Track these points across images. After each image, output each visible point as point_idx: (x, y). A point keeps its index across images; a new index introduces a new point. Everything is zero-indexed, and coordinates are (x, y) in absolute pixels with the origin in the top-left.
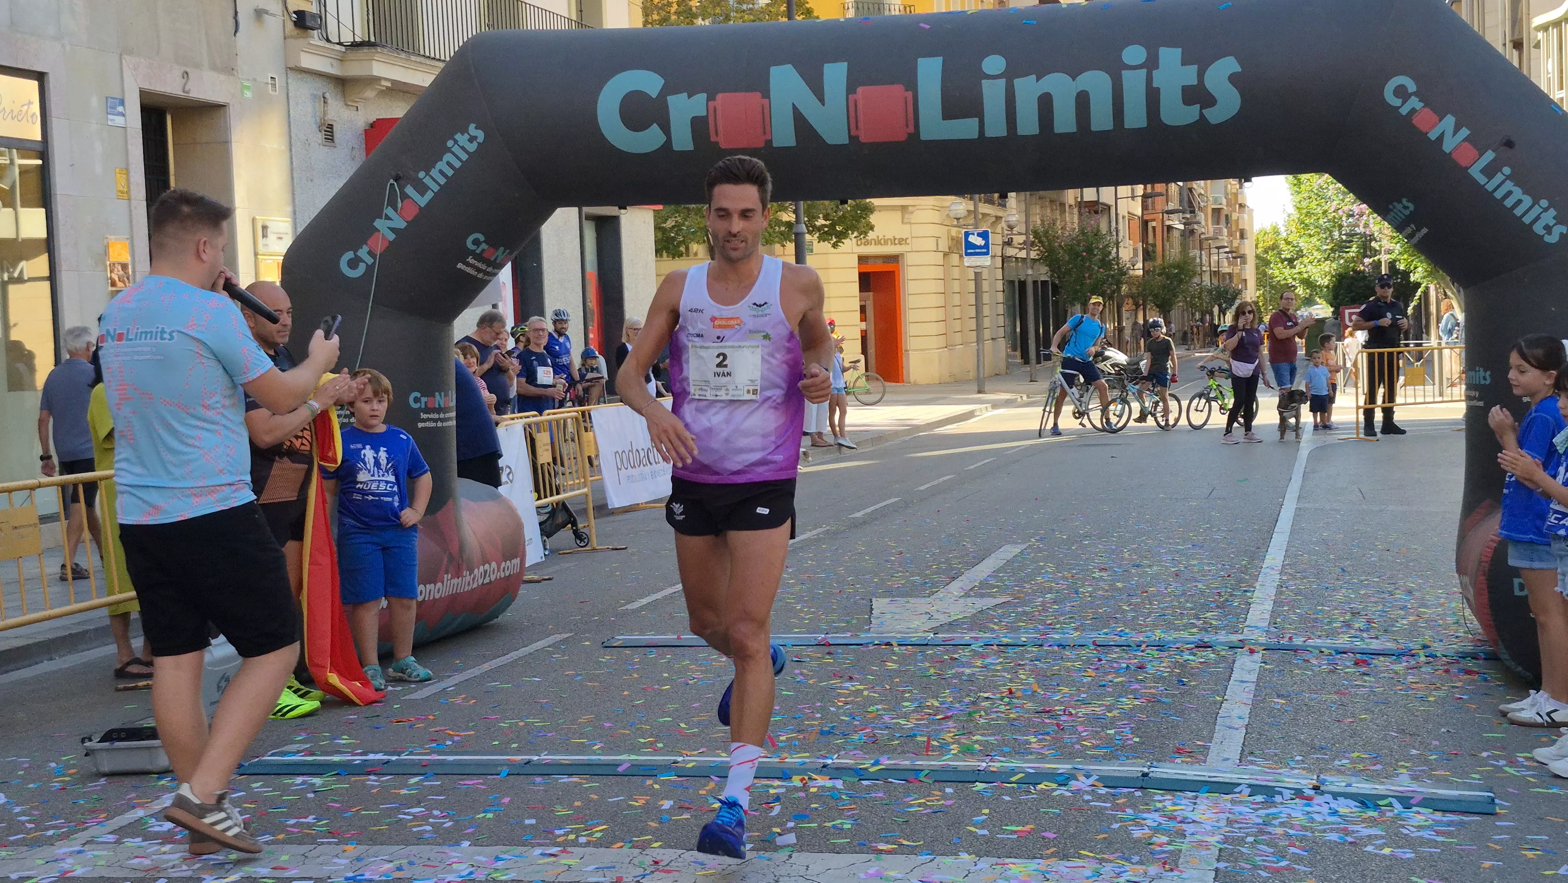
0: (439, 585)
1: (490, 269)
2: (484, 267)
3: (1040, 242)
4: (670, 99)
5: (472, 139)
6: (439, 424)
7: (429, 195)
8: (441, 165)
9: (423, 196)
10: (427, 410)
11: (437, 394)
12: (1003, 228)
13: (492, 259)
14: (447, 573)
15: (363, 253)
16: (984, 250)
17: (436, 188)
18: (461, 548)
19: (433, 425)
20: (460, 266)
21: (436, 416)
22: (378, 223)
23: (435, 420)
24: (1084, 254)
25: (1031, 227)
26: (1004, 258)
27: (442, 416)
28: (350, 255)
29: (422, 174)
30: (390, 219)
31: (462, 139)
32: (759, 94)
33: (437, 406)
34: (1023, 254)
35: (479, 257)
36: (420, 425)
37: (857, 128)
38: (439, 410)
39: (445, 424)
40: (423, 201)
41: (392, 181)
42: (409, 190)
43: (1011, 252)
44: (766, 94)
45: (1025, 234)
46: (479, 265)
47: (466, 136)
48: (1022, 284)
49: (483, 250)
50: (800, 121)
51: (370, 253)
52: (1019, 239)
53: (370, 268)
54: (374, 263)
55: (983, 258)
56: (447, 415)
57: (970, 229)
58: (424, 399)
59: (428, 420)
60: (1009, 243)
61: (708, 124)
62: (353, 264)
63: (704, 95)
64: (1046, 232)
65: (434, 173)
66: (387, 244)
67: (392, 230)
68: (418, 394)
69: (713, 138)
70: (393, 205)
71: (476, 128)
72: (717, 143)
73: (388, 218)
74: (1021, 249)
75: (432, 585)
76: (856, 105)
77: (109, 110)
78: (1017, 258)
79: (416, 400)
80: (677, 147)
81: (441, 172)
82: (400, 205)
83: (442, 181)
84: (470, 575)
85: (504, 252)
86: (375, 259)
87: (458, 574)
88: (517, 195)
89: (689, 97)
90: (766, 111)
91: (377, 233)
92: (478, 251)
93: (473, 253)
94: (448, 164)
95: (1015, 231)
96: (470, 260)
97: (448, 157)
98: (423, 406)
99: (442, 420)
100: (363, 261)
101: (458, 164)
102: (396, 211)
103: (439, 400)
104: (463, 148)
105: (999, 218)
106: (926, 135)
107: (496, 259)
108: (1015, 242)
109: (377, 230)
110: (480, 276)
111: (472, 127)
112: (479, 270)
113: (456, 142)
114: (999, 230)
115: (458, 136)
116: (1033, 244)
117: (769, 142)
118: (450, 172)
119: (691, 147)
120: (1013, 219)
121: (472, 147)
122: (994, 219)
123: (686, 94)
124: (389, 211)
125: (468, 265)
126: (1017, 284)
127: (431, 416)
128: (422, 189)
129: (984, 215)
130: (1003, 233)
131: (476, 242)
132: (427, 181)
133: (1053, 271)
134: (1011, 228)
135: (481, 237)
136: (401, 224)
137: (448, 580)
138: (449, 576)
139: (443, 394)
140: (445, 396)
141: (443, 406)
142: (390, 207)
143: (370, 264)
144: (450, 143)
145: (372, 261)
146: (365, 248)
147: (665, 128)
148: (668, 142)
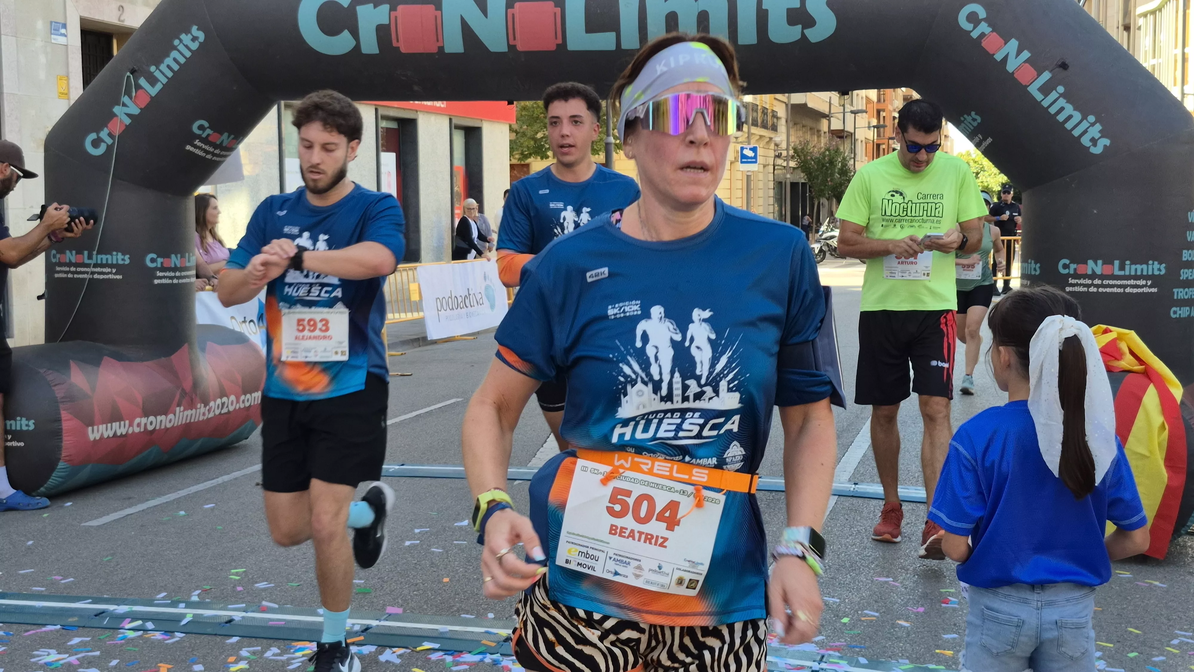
0: (171, 416)
1: (219, 152)
2: (211, 149)
3: (798, 155)
4: (359, 9)
5: (194, 39)
6: (175, 281)
7: (159, 86)
8: (169, 61)
9: (153, 87)
10: (163, 269)
11: (173, 256)
13: (221, 143)
14: (179, 405)
15: (103, 134)
16: (753, 160)
17: (165, 80)
18: (195, 384)
19: (168, 282)
20: (189, 147)
21: (172, 274)
22: (117, 110)
23: (172, 278)
24: (828, 165)
26: (776, 166)
27: (178, 274)
28: (93, 136)
29: (153, 68)
30: (126, 106)
31: (186, 38)
32: (433, 7)
33: (173, 266)
35: (206, 141)
36: (156, 282)
37: (514, 38)
38: (175, 269)
39: (181, 281)
40: (153, 91)
41: (128, 74)
42: (143, 82)
43: (779, 162)
44: (439, 7)
45: (788, 150)
46: (207, 148)
47: (190, 36)
49: (209, 135)
50: (467, 31)
51: (110, 135)
52: (783, 154)
53: (109, 148)
54: (113, 143)
55: (753, 165)
56: (183, 274)
57: (746, 145)
58: (159, 260)
59: (164, 277)
60: (779, 156)
61: (390, 31)
62: (96, 144)
63: (387, 6)
64: (803, 149)
65: (163, 67)
66: (124, 127)
67: (129, 115)
68: (154, 256)
69: (395, 44)
70: (129, 94)
71: (198, 29)
72: (398, 48)
73: (124, 105)
75: (164, 416)
76: (514, 18)
78: (782, 167)
79: (153, 261)
80: (364, 50)
81: (168, 66)
82: (134, 94)
83: (170, 74)
84: (205, 407)
85: (231, 137)
86: (114, 140)
87: (190, 407)
88: (235, 88)
89: (375, 7)
90: (439, 21)
91: (115, 118)
92: (204, 136)
93: (199, 137)
94: (175, 60)
96: (198, 143)
97: (174, 54)
98: (159, 266)
99: (178, 278)
100: (104, 142)
101: (182, 60)
102: (130, 98)
103: (174, 260)
104: (187, 46)
105: (770, 140)
106: (571, 46)
108: (782, 157)
109: (115, 115)
110: (209, 156)
111: (195, 28)
112: (209, 153)
113: (181, 41)
114: (772, 147)
115: (183, 36)
116: (793, 157)
117: (441, 48)
118: (176, 67)
119: (376, 51)
121: (195, 46)
123: (372, 4)
124: (125, 99)
125: (196, 147)
127: (167, 274)
128: (152, 80)
131: (202, 128)
132: (157, 74)
134: (777, 145)
135: (206, 124)
136: (136, 111)
137: (180, 412)
138: (182, 408)
139: (179, 256)
140: (181, 257)
141: (178, 266)
142: (126, 97)
143: (109, 144)
144: (176, 42)
145: (112, 141)
146: (106, 131)
147: (355, 33)
148: (358, 46)
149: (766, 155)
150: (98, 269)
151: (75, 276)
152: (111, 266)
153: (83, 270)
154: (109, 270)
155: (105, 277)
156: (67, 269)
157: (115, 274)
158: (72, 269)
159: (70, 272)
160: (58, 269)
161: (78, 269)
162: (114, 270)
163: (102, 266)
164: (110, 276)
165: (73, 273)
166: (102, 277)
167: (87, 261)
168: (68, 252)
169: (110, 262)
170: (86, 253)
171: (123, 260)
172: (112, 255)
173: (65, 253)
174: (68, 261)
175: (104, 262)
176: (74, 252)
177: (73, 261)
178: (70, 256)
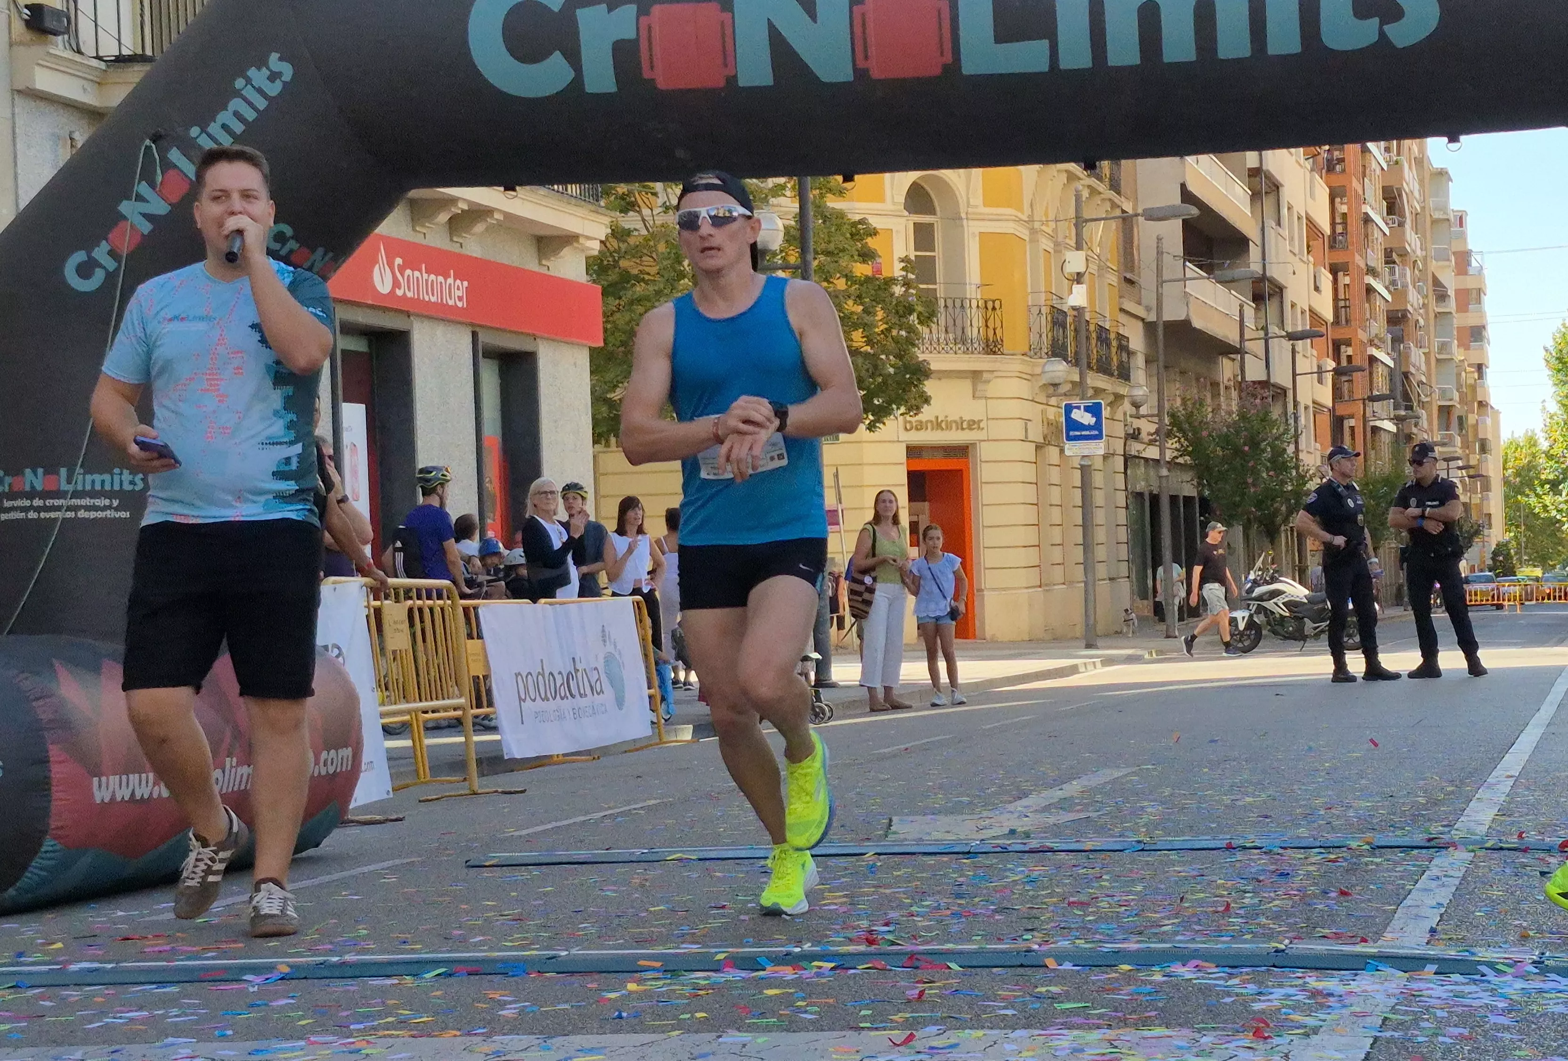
3: (1180, 429)
4: (579, 12)
5: (273, 77)
8: (225, 117)
9: (195, 165)
12: (1125, 414)
14: (228, 756)
15: (101, 253)
16: (1095, 432)
22: (125, 207)
25: (1167, 406)
26: (1128, 459)
28: (79, 257)
29: (195, 131)
30: (143, 200)
31: (258, 76)
32: (717, 5)
34: (1153, 453)
37: (866, 58)
40: (195, 172)
41: (148, 142)
42: (175, 155)
43: (1135, 448)
44: (727, 6)
45: (1158, 415)
47: (265, 72)
48: (1155, 499)
49: (291, 251)
50: (779, 47)
51: (112, 253)
52: (1147, 427)
53: (111, 276)
54: (117, 269)
55: (1092, 444)
57: (1075, 401)
60: (1135, 435)
61: (638, 50)
62: (85, 271)
63: (630, 10)
65: (212, 127)
66: (137, 239)
67: (147, 217)
69: (646, 74)
70: (148, 177)
71: (280, 59)
72: (652, 81)
73: (140, 198)
74: (1151, 443)
76: (864, 25)
78: (1146, 460)
80: (590, 88)
81: (224, 127)
82: (159, 178)
83: (227, 141)
85: (325, 256)
86: (119, 263)
89: (610, 10)
90: (729, 31)
91: (122, 223)
92: (281, 252)
94: (237, 114)
95: (1143, 410)
97: (236, 104)
100: (101, 266)
101: (251, 115)
102: (152, 185)
104: (260, 91)
105: (1118, 397)
106: (970, 67)
108: (1144, 435)
109: (122, 217)
111: (274, 57)
113: (249, 81)
114: (1119, 416)
115: (252, 72)
116: (1170, 434)
117: (732, 80)
118: (238, 128)
119: (612, 89)
120: (1140, 392)
121: (274, 89)
122: (1111, 398)
123: (604, 6)
124: (143, 188)
126: (1147, 497)
128: (194, 154)
129: (1098, 391)
130: (1125, 420)
131: (278, 237)
132: (203, 141)
133: (1201, 478)
134: (1136, 405)
135: (287, 231)
136: (160, 207)
137: (232, 767)
138: (235, 760)
142: (144, 182)
143: (111, 269)
144: (239, 83)
145: (116, 264)
146: (104, 246)
147: (573, 57)
148: (578, 80)
149: (1114, 428)
150: (87, 502)
151: (43, 515)
152: (110, 495)
153: (57, 502)
154: (107, 502)
155: (100, 514)
156: (27, 503)
157: (116, 509)
158: (37, 502)
159: (31, 508)
160: (7, 504)
161: (49, 502)
162: (115, 503)
163: (93, 494)
164: (109, 514)
165: (38, 509)
166: (93, 515)
167: (64, 486)
168: (28, 471)
169: (107, 487)
170: (63, 471)
171: (132, 483)
172: (112, 475)
173: (23, 474)
174: (28, 488)
175: (98, 487)
176: (40, 471)
177: (39, 487)
178: (34, 479)
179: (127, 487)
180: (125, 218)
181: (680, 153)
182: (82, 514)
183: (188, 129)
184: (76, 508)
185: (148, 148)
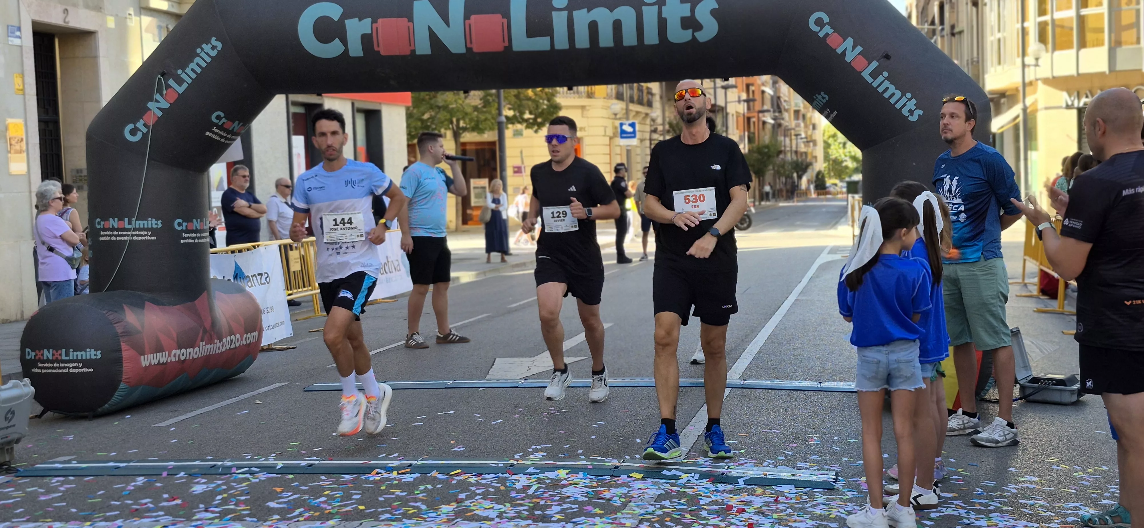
0: (197, 349)
1: (229, 136)
2: (225, 134)
4: (346, 21)
5: (213, 48)
6: (196, 241)
7: (185, 86)
8: (193, 65)
9: (180, 86)
10: (188, 231)
11: (194, 220)
13: (230, 129)
14: (203, 340)
15: (140, 125)
16: (633, 135)
17: (190, 81)
18: (213, 324)
19: (191, 241)
20: (208, 133)
21: (194, 235)
22: (150, 105)
23: (193, 238)
27: (198, 235)
28: (131, 126)
30: (158, 101)
31: (207, 47)
32: (406, 19)
33: (195, 229)
35: (221, 128)
36: (182, 241)
38: (196, 231)
39: (200, 241)
40: (181, 90)
41: (159, 76)
42: (171, 82)
43: (655, 136)
44: (411, 19)
45: (663, 125)
46: (222, 133)
47: (210, 46)
49: (224, 123)
50: (433, 37)
51: (145, 125)
52: (659, 128)
53: (145, 135)
54: (148, 132)
55: (632, 140)
56: (202, 235)
57: (624, 121)
58: (185, 224)
59: (188, 238)
60: (654, 131)
61: (372, 38)
62: (133, 132)
63: (369, 20)
65: (188, 70)
66: (156, 119)
67: (160, 109)
68: (180, 221)
69: (376, 49)
70: (160, 92)
71: (216, 40)
72: (379, 52)
73: (157, 101)
74: (661, 135)
75: (192, 349)
76: (470, 27)
77: (10, 34)
79: (180, 224)
80: (352, 54)
81: (193, 70)
82: (165, 92)
83: (194, 76)
84: (220, 342)
85: (239, 124)
87: (210, 341)
88: (245, 86)
89: (360, 20)
90: (411, 30)
92: (220, 124)
93: (216, 125)
94: (198, 64)
95: (657, 123)
96: (215, 129)
97: (197, 60)
98: (184, 228)
99: (199, 238)
100: (140, 130)
101: (204, 65)
102: (162, 95)
103: (196, 224)
104: (207, 54)
106: (517, 47)
107: (233, 129)
108: (657, 130)
110: (223, 140)
111: (213, 39)
112: (221, 137)
113: (203, 49)
114: (647, 122)
115: (204, 46)
116: (667, 131)
117: (413, 51)
118: (199, 70)
119: (361, 54)
120: (655, 115)
121: (213, 53)
122: (642, 115)
123: (357, 19)
124: (158, 96)
125: (213, 133)
127: (190, 235)
128: (180, 81)
130: (650, 124)
131: (218, 117)
132: (184, 76)
134: (654, 121)
135: (222, 114)
136: (165, 105)
137: (203, 346)
138: (205, 343)
139: (199, 220)
140: (200, 222)
141: (199, 228)
142: (158, 94)
143: (145, 132)
144: (199, 50)
145: (147, 130)
146: (142, 122)
147: (344, 41)
148: (346, 52)
150: (137, 233)
151: (118, 238)
152: (147, 230)
153: (124, 233)
154: (146, 233)
155: (143, 238)
156: (111, 233)
157: (150, 236)
158: (115, 233)
159: (113, 235)
160: (102, 233)
161: (120, 233)
162: (150, 233)
163: (140, 229)
164: (147, 238)
165: (116, 236)
166: (140, 238)
167: (127, 226)
168: (111, 219)
169: (146, 226)
170: (126, 220)
171: (156, 224)
172: (148, 221)
173: (109, 220)
174: (111, 227)
175: (142, 226)
176: (116, 219)
177: (116, 227)
178: (113, 223)
179: (154, 226)
180: (150, 110)
181: (392, 82)
182: (135, 238)
183: (176, 70)
184: (133, 236)
185: (159, 79)
